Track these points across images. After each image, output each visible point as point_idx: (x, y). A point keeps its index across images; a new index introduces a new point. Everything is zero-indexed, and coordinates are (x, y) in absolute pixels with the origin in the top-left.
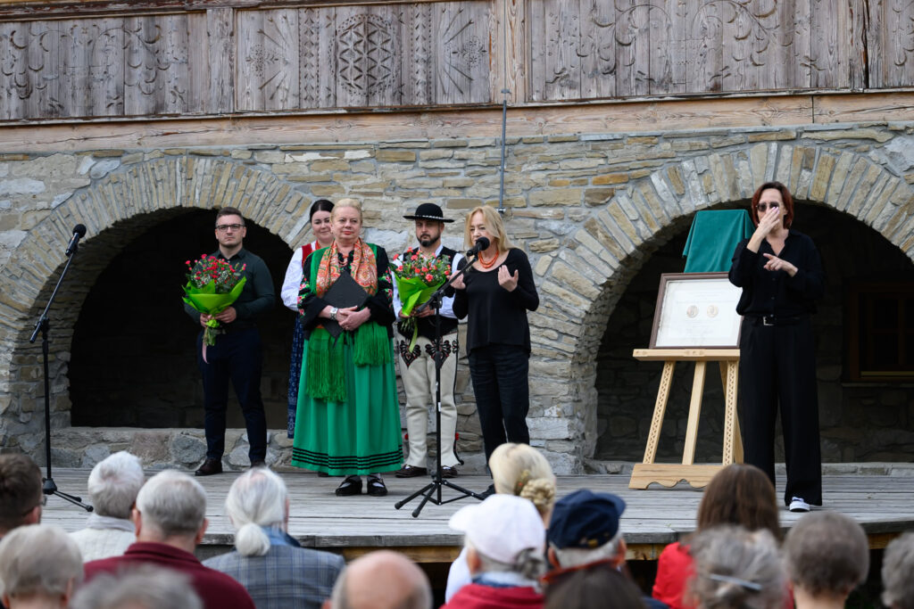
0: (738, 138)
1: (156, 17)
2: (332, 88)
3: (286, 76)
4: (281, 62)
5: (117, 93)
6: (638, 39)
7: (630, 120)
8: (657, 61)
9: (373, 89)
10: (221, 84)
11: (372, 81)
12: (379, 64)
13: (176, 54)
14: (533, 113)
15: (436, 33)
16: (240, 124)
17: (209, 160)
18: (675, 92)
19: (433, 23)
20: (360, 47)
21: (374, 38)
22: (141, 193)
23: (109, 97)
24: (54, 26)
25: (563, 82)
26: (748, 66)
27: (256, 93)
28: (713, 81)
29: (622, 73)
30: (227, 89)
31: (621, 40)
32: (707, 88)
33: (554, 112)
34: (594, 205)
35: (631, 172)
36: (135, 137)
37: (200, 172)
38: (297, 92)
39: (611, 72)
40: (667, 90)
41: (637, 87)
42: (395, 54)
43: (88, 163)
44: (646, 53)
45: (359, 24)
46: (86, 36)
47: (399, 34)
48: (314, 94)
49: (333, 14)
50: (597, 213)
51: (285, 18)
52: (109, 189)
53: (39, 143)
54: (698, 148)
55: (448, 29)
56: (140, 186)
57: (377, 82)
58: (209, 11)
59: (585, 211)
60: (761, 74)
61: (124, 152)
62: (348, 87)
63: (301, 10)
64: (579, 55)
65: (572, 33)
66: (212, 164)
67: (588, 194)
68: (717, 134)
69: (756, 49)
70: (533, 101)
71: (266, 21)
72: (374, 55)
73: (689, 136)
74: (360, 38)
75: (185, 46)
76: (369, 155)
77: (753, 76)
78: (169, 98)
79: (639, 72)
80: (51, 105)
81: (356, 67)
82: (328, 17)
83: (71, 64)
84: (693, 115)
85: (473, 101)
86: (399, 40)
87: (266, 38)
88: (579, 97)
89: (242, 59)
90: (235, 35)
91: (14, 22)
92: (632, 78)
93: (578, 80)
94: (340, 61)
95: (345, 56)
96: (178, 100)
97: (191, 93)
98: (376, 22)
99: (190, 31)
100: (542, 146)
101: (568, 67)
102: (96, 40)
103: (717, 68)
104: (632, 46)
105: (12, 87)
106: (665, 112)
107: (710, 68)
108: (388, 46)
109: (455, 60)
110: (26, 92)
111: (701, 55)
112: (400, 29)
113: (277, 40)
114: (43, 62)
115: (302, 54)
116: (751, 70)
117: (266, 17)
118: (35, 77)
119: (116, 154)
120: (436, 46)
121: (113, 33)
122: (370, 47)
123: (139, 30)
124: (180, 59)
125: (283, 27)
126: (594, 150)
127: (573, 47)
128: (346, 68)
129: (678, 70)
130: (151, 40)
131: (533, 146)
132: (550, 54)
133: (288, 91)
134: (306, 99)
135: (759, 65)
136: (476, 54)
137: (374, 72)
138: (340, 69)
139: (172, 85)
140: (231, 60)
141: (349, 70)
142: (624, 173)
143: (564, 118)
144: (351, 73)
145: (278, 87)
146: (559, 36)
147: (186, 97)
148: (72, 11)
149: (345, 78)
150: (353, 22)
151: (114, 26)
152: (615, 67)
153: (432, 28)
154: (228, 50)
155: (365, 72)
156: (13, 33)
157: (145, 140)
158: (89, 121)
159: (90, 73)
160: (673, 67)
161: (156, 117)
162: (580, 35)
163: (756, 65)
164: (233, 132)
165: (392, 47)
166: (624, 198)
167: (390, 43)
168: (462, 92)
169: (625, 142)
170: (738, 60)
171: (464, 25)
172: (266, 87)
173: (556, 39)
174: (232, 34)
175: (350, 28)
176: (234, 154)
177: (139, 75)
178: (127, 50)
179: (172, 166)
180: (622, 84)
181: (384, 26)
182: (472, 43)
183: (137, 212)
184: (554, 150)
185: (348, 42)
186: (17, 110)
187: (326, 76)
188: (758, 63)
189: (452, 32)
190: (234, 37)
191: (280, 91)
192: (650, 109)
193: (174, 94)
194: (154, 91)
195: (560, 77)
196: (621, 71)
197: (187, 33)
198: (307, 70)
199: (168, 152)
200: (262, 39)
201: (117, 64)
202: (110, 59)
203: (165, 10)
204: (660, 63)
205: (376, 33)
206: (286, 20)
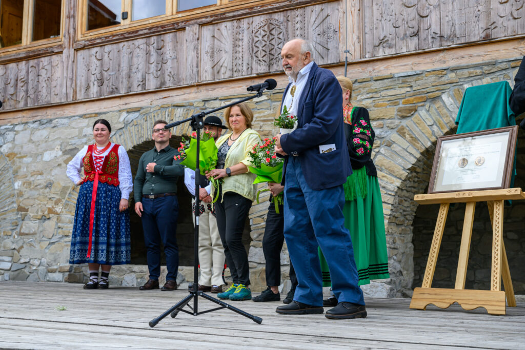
0: (503, 66)
1: (162, 35)
2: (250, 63)
3: (226, 59)
4: (223, 52)
5: (143, 78)
6: (433, 12)
7: (428, 63)
8: (446, 24)
9: (272, 62)
10: (192, 67)
11: (272, 57)
12: (276, 47)
13: (171, 54)
14: (365, 65)
15: (308, 25)
16: (201, 88)
17: (182, 109)
18: (459, 42)
19: (306, 19)
20: (266, 38)
21: (273, 32)
22: (147, 130)
23: (138, 81)
24: (115, 46)
25: (385, 45)
26: (509, 20)
27: (210, 70)
28: (485, 33)
29: (423, 35)
30: (195, 70)
31: (421, 14)
32: (481, 37)
33: (379, 63)
34: (403, 117)
35: (428, 94)
36: (149, 101)
37: (177, 116)
38: (231, 68)
39: (415, 35)
40: (453, 42)
41: (433, 42)
42: (285, 40)
43: (124, 114)
44: (438, 20)
45: (265, 25)
46: (129, 50)
47: (287, 28)
48: (240, 68)
49: (251, 22)
50: (405, 123)
51: (226, 27)
52: (133, 129)
53: (105, 108)
54: (474, 74)
55: (315, 21)
56: (147, 126)
57: (275, 57)
58: (187, 28)
59: (397, 122)
60: (519, 24)
61: (141, 108)
62: (259, 62)
63: (234, 21)
64: (394, 27)
65: (390, 14)
66: (183, 111)
67: (399, 111)
68: (488, 64)
69: (515, 8)
70: (366, 58)
71: (216, 30)
72: (273, 42)
73: (468, 67)
74: (265, 33)
75: (175, 49)
76: (267, 98)
77: (513, 26)
78: (167, 78)
79: (434, 33)
80: (112, 88)
81: (263, 50)
82: (248, 23)
83: (122, 66)
84: (471, 56)
85: (329, 62)
86: (287, 31)
87: (216, 40)
88: (395, 53)
89: (203, 52)
90: (200, 40)
91: (97, 47)
92: (430, 37)
93: (394, 42)
94: (254, 47)
95: (257, 44)
96: (172, 79)
97: (178, 74)
98: (274, 22)
99: (178, 41)
100: (370, 83)
101: (388, 35)
102: (133, 52)
103: (487, 24)
104: (429, 17)
105: (95, 80)
106: (451, 56)
107: (482, 25)
108: (281, 36)
109: (319, 39)
110: (101, 82)
111: (476, 17)
112: (287, 25)
113: (221, 40)
114: (109, 66)
115: (235, 46)
116: (512, 23)
117: (216, 27)
118: (105, 74)
119: (137, 110)
120: (308, 32)
121: (141, 46)
122: (271, 37)
123: (154, 43)
124: (173, 57)
125: (224, 32)
126: (403, 82)
127: (391, 22)
128: (258, 51)
129: (460, 29)
130: (159, 48)
131: (364, 83)
132: (376, 28)
133: (226, 67)
134: (236, 71)
135: (518, 18)
136: (331, 34)
137: (273, 52)
138: (254, 52)
139: (169, 71)
140: (197, 53)
141: (259, 52)
142: (423, 95)
143: (385, 66)
144: (260, 54)
145: (221, 66)
146: (382, 17)
147: (176, 77)
148: (122, 37)
149: (257, 57)
150: (262, 24)
151: (142, 43)
152: (418, 32)
153: (306, 22)
154: (196, 48)
155: (268, 52)
156: (96, 53)
157: (153, 102)
158: (128, 94)
159: (130, 69)
160: (457, 27)
161: (161, 88)
162: (395, 14)
163: (515, 19)
164: (197, 94)
165: (283, 36)
166: (424, 111)
167: (282, 34)
168: (323, 58)
169: (424, 75)
170: (502, 17)
171: (324, 18)
172: (215, 67)
173: (379, 18)
174: (198, 39)
175: (260, 28)
176: (195, 104)
177: (153, 67)
178: (148, 55)
179: (164, 113)
180: (423, 42)
181: (279, 24)
182: (329, 28)
183: (145, 140)
184: (377, 85)
185: (259, 36)
186: (97, 93)
187: (246, 57)
188: (516, 17)
189: (317, 23)
190: (199, 41)
191: (222, 68)
192: (441, 54)
193: (170, 76)
194: (160, 76)
195: (383, 42)
196: (422, 33)
197: (176, 42)
198: (237, 55)
199: (163, 106)
200: (214, 40)
201: (143, 63)
202: (139, 61)
203: (165, 30)
204: (448, 25)
205: (275, 29)
206: (226, 28)
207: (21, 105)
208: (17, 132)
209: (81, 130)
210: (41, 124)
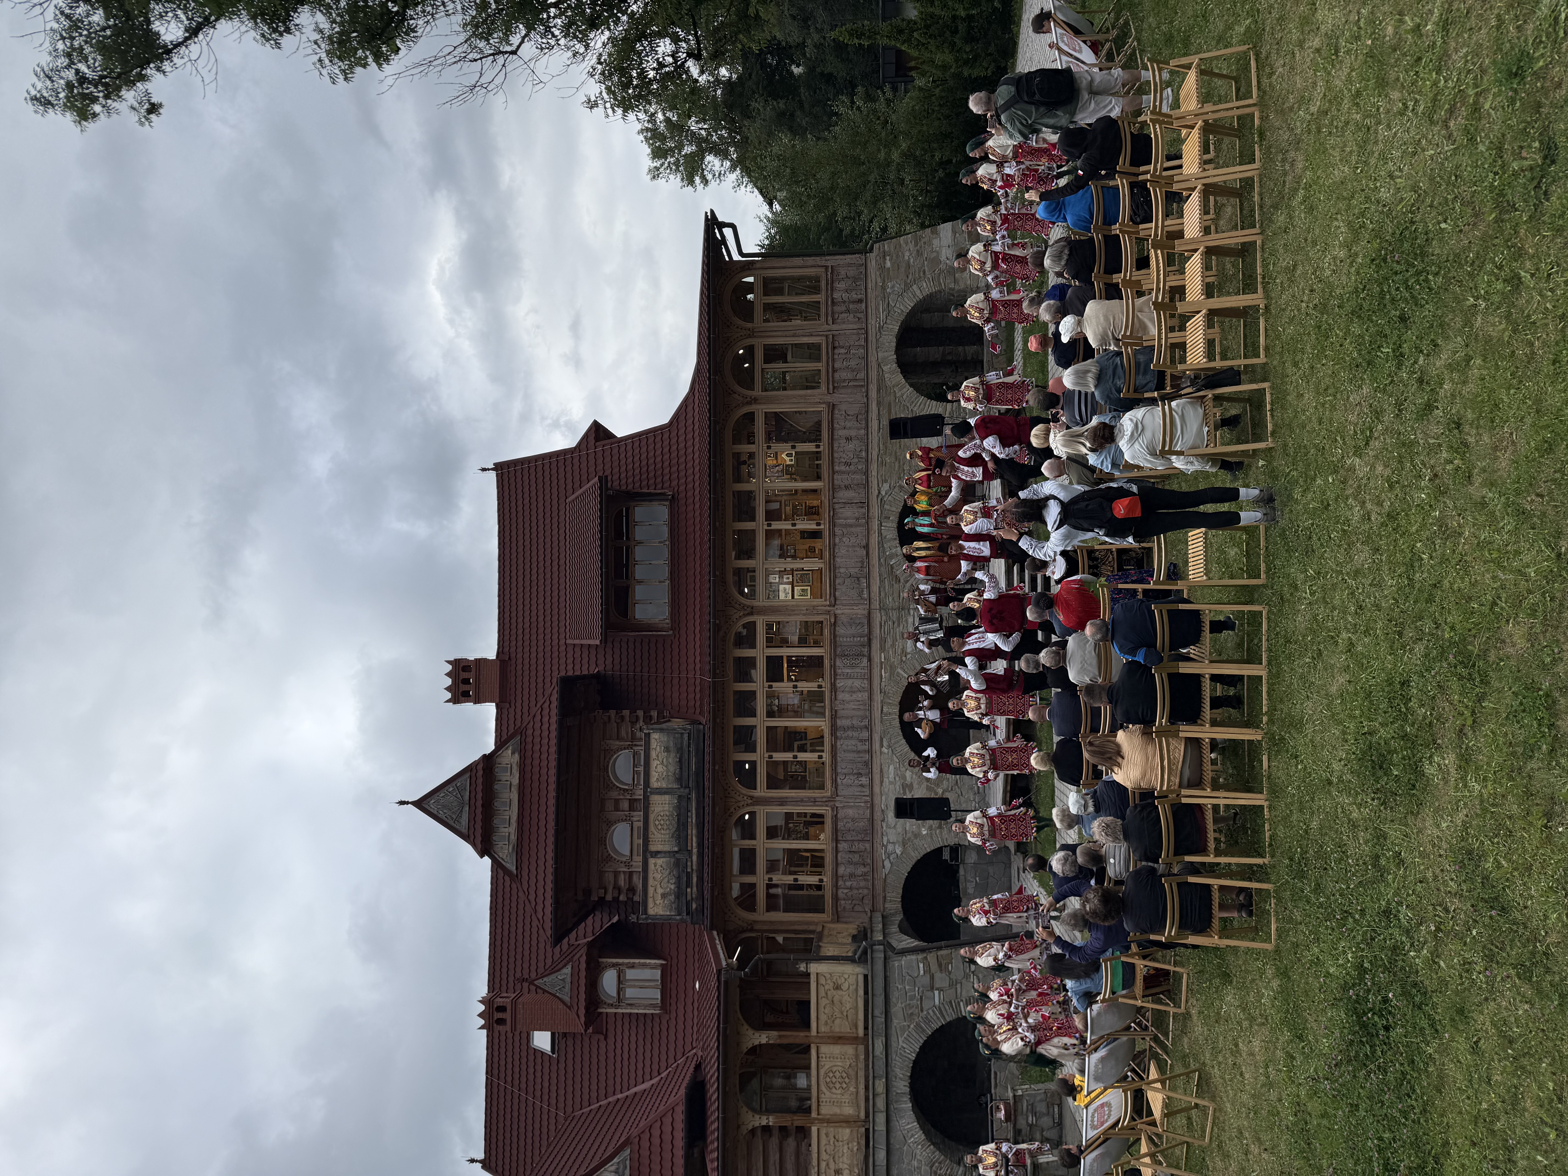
0: (880, 539)
2: (862, 668)
3: (857, 683)
4: (853, 685)
5: (861, 742)
7: (874, 572)
9: (862, 654)
10: (859, 705)
11: (860, 655)
12: (854, 652)
14: (871, 602)
15: (846, 634)
16: (872, 698)
17: (884, 707)
18: (865, 559)
20: (849, 659)
21: (847, 654)
23: (863, 745)
24: (839, 764)
25: (862, 594)
26: (858, 538)
27: (863, 694)
28: (862, 548)
29: (859, 575)
30: (861, 703)
32: (865, 549)
33: (871, 595)
36: (876, 734)
37: (888, 710)
38: (863, 680)
39: (859, 579)
41: (864, 571)
42: (852, 647)
43: (885, 750)
45: (842, 659)
48: (864, 674)
53: (877, 768)
54: (882, 550)
57: (860, 653)
58: (836, 709)
60: (861, 534)
61: (881, 737)
68: (879, 546)
70: (867, 602)
71: (840, 689)
72: (852, 654)
73: (879, 554)
75: (847, 718)
76: (883, 653)
78: (863, 723)
79: (859, 570)
80: (865, 765)
81: (855, 660)
82: (839, 669)
83: (851, 758)
84: (873, 553)
85: (867, 621)
86: (847, 646)
88: (866, 588)
89: (851, 698)
91: (836, 779)
92: (861, 572)
93: (861, 589)
95: (852, 664)
96: (864, 720)
102: (844, 749)
103: (858, 547)
105: (859, 780)
106: (872, 562)
108: (849, 650)
109: (854, 628)
110: (860, 774)
114: (850, 768)
115: (850, 678)
118: (855, 771)
119: (881, 740)
120: (849, 634)
121: (842, 743)
122: (849, 655)
123: (841, 734)
124: (851, 720)
128: (856, 663)
130: (844, 730)
132: (853, 598)
133: (862, 683)
134: (865, 677)
136: (852, 621)
137: (857, 654)
138: (856, 665)
139: (859, 723)
140: (851, 702)
143: (873, 592)
144: (857, 661)
145: (861, 686)
147: (863, 717)
149: (859, 663)
154: (848, 702)
155: (857, 657)
156: (840, 779)
157: (877, 730)
158: (870, 751)
159: (854, 751)
161: (869, 728)
163: (858, 535)
164: (875, 700)
165: (849, 648)
168: (864, 625)
170: (856, 541)
171: (846, 625)
172: (861, 690)
176: (882, 698)
177: (855, 734)
178: (847, 739)
179: (886, 720)
180: (863, 575)
182: (849, 622)
185: (848, 663)
186: (866, 778)
187: (858, 670)
189: (847, 629)
190: (845, 700)
192: (870, 566)
193: (862, 721)
194: (861, 729)
195: (860, 595)
197: (843, 717)
198: (856, 676)
199: (881, 722)
201: (852, 742)
202: (850, 744)
206: (840, 684)
207: (868, 845)
208: (888, 842)
209: (890, 783)
210: (883, 820)
